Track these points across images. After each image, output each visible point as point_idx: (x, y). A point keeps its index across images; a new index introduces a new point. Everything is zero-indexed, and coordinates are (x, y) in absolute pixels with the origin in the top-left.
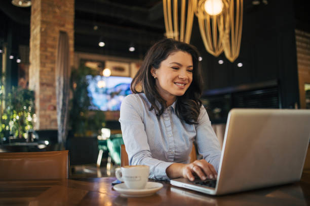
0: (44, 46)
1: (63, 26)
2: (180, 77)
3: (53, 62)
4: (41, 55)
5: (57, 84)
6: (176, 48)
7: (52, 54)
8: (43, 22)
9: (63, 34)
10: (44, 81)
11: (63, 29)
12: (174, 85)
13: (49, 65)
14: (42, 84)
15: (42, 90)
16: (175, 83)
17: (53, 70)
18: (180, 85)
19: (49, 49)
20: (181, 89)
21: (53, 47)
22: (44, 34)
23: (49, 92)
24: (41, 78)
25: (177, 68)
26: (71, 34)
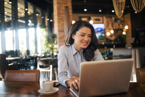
0: (59, 14)
1: (66, 4)
2: (84, 40)
3: (63, 21)
4: (58, 18)
5: (65, 30)
6: (83, 26)
7: (63, 17)
8: (58, 3)
9: (67, 7)
10: (60, 30)
11: (66, 5)
12: (82, 43)
13: (61, 22)
14: (59, 31)
15: (59, 34)
16: (82, 42)
17: (63, 24)
18: (85, 43)
19: (61, 15)
20: (85, 45)
21: (63, 14)
22: (59, 9)
23: (62, 34)
24: (59, 28)
25: (83, 35)
26: (70, 7)
